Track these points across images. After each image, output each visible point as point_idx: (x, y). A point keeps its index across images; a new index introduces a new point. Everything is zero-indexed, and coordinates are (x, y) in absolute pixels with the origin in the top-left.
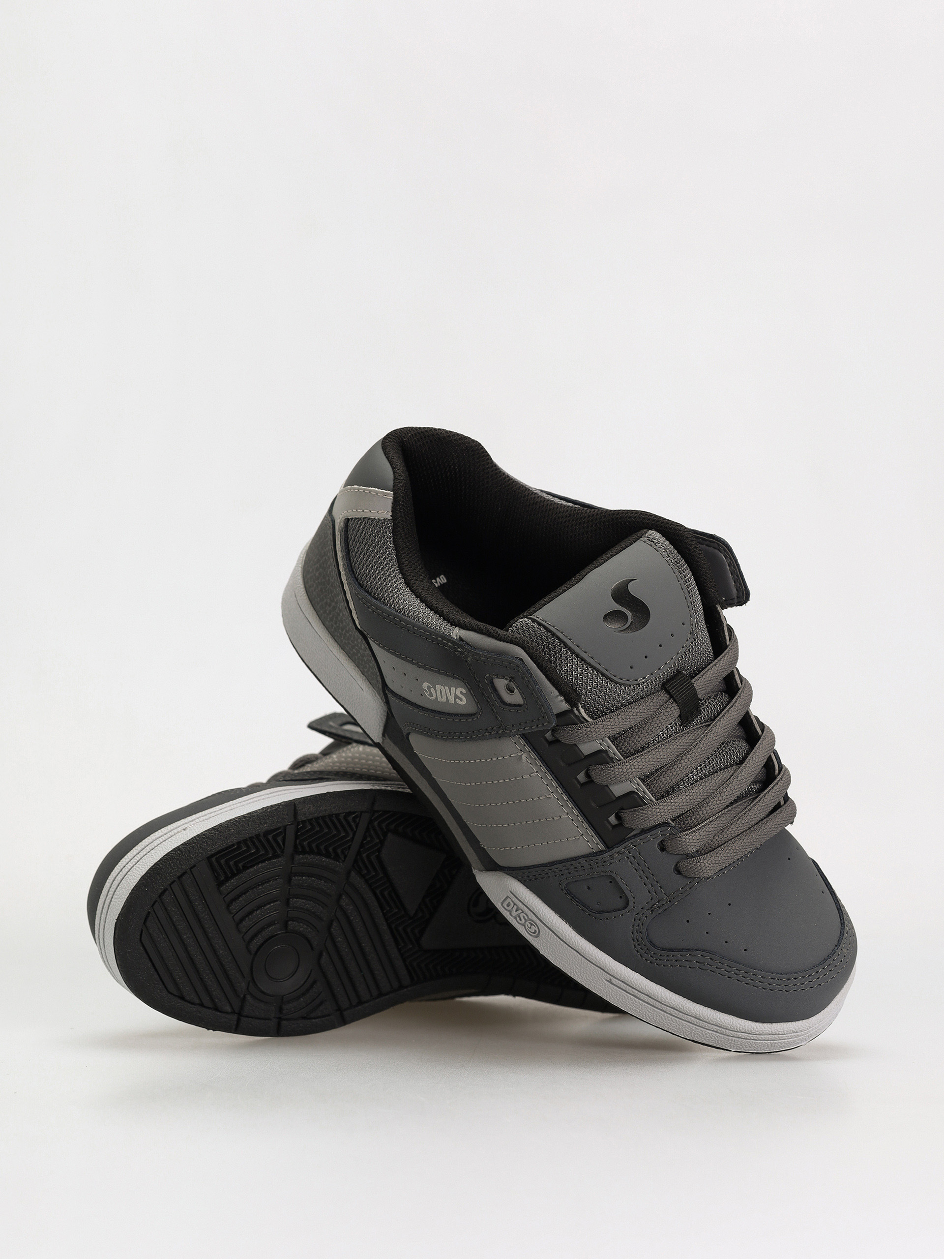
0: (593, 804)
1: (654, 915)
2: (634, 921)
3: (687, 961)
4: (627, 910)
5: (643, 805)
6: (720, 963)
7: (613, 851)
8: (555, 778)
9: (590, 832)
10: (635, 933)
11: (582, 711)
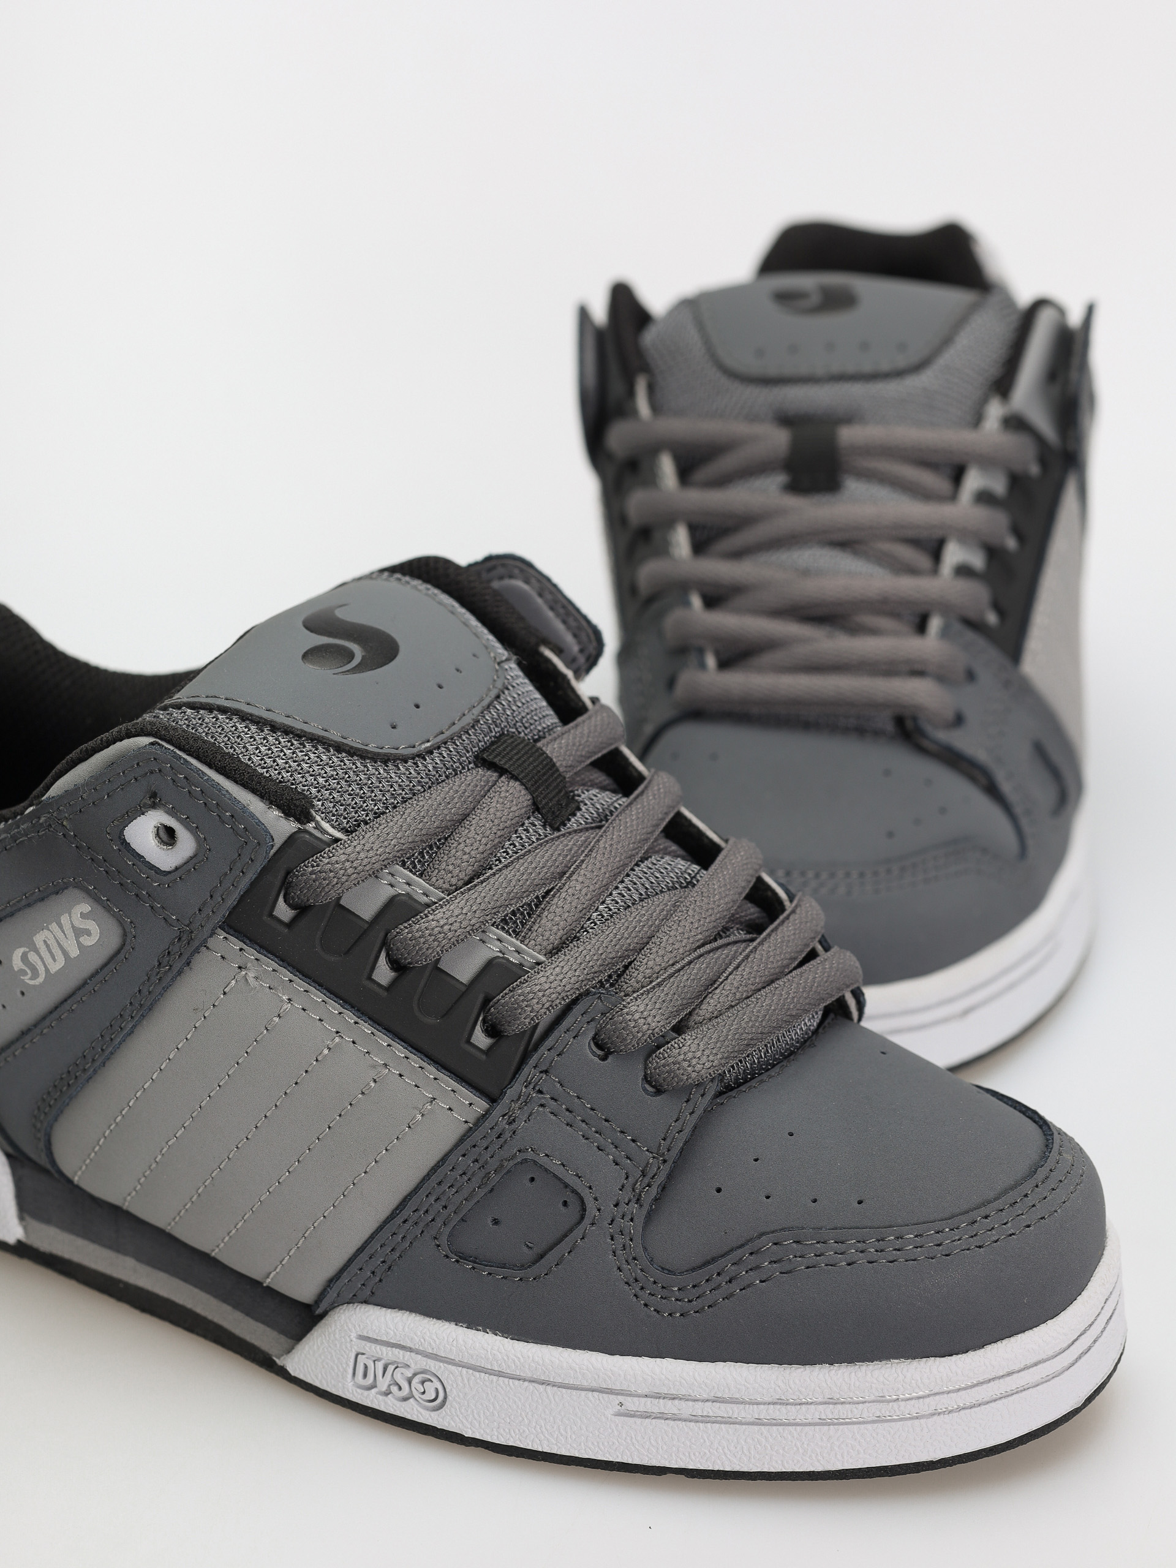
0: (430, 1020)
1: (646, 1207)
2: (612, 1239)
3: (751, 1270)
4: (587, 1221)
5: (523, 973)
6: (818, 1243)
7: (506, 1100)
8: (328, 994)
9: (448, 1083)
10: (625, 1266)
11: (326, 826)
